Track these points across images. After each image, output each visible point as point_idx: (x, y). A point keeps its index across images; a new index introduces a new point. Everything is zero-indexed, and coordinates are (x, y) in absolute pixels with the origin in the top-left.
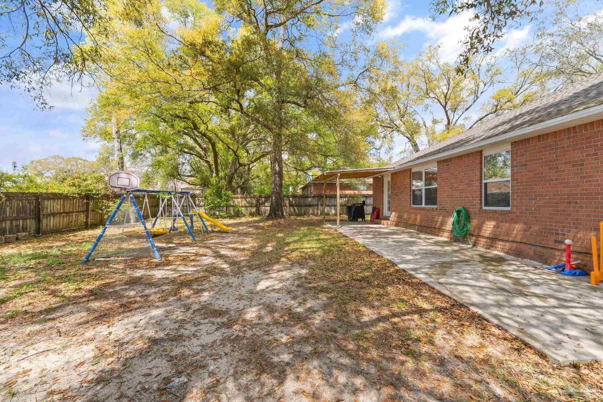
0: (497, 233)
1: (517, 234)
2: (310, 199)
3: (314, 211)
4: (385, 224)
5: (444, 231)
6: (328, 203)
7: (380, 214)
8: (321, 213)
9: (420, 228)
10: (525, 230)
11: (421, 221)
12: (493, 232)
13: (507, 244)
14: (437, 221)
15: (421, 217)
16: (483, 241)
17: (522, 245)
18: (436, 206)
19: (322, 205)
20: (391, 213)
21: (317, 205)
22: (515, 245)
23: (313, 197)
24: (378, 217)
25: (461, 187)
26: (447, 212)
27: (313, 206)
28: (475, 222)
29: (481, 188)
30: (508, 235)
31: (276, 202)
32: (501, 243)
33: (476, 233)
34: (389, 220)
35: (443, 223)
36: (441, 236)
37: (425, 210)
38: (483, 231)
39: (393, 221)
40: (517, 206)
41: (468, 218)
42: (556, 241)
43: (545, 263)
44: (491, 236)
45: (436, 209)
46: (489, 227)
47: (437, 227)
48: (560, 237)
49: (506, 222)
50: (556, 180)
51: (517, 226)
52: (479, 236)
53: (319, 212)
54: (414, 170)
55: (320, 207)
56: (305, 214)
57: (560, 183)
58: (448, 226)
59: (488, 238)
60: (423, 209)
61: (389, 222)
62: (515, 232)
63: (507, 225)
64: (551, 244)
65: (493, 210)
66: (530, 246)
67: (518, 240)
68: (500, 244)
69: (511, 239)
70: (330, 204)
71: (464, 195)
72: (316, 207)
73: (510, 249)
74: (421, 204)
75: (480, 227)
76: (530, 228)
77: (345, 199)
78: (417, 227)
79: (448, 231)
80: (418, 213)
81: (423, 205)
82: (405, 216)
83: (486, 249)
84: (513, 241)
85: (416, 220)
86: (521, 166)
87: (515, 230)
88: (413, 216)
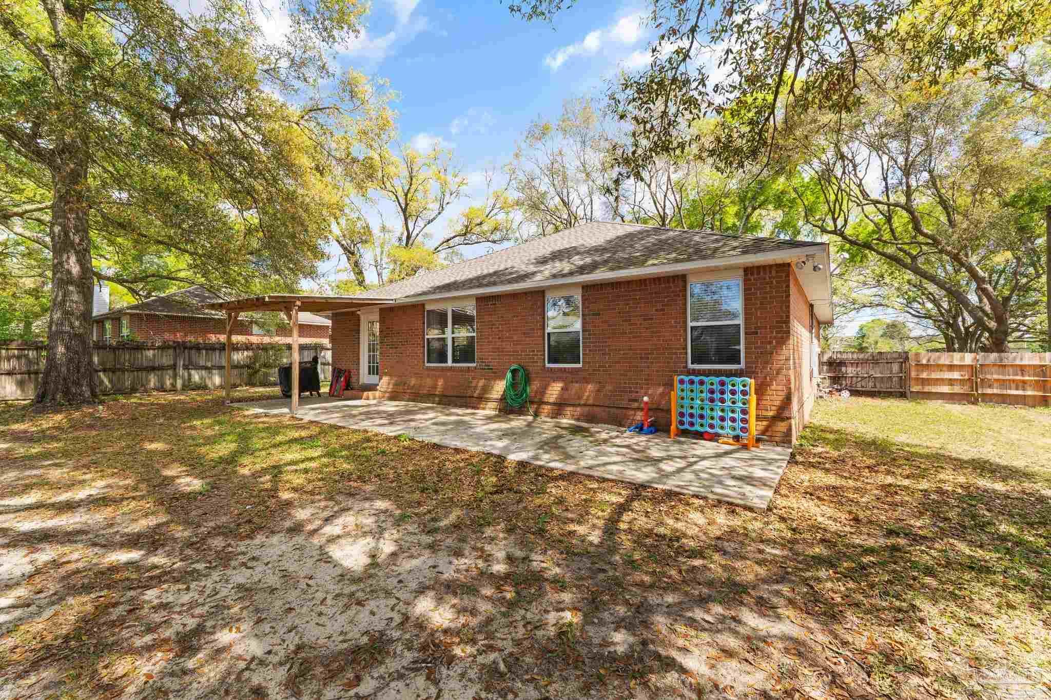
0: (566, 396)
1: (588, 397)
2: (150, 353)
3: (161, 381)
4: (371, 397)
5: (488, 400)
6: (202, 363)
7: (354, 380)
8: (184, 385)
9: (444, 400)
10: (598, 391)
11: (444, 388)
12: (561, 396)
13: (578, 409)
14: (476, 387)
15: (445, 382)
16: (547, 409)
17: (595, 408)
18: (474, 365)
19: (186, 367)
20: (380, 379)
21: (174, 367)
22: (586, 409)
23: (159, 348)
24: (348, 386)
25: (515, 338)
26: (495, 373)
27: (161, 368)
28: (535, 385)
29: (544, 340)
30: (580, 398)
31: (70, 360)
32: (571, 408)
33: (536, 400)
34: (376, 390)
35: (486, 389)
36: (484, 409)
37: (454, 371)
38: (547, 396)
39: (385, 392)
40: (589, 363)
41: (528, 380)
42: (630, 400)
43: (621, 425)
44: (558, 401)
45: (475, 368)
46: (554, 391)
47: (475, 395)
48: (634, 395)
49: (577, 382)
50: (630, 333)
51: (589, 386)
52: (542, 403)
53: (179, 383)
54: (428, 307)
55: (181, 371)
56: (133, 390)
57: (634, 337)
58: (494, 393)
59: (554, 404)
60: (451, 369)
61: (377, 394)
62: (587, 394)
63: (577, 385)
64: (624, 403)
65: (561, 369)
66: (602, 409)
67: (591, 402)
68: (569, 410)
69: (582, 402)
70: (209, 364)
71: (519, 348)
72: (170, 372)
73: (582, 415)
74: (446, 362)
75: (543, 391)
76: (604, 387)
77: (246, 353)
78: (437, 399)
79: (496, 400)
80: (439, 377)
81: (450, 363)
82: (413, 381)
83: (552, 418)
84: (585, 405)
85: (435, 387)
86: (593, 315)
87: (588, 391)
88: (428, 380)
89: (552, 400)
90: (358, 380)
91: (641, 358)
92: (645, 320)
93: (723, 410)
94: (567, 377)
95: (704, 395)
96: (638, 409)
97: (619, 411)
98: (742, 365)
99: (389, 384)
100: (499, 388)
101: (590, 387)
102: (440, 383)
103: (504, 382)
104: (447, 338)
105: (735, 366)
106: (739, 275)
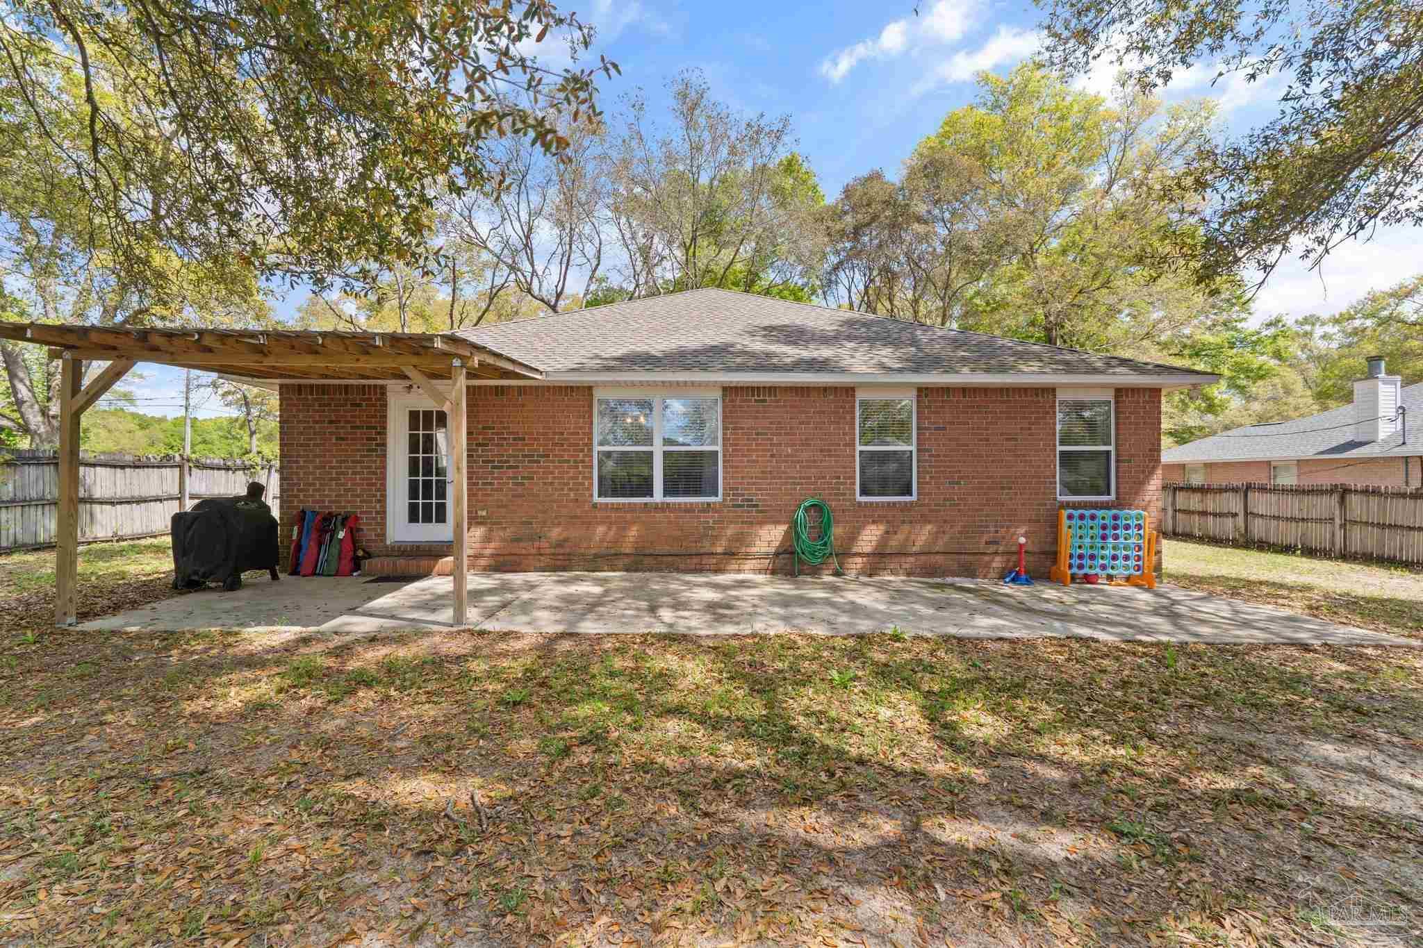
0: (890, 543)
5: (745, 556)
7: (368, 533)
9: (647, 561)
10: (943, 532)
11: (642, 542)
12: (882, 543)
13: (911, 560)
14: (720, 536)
15: (646, 531)
16: (857, 562)
17: (938, 557)
18: (715, 499)
22: (921, 560)
24: (356, 550)
28: (841, 529)
29: (855, 461)
30: (914, 543)
32: (897, 560)
33: (840, 551)
35: (742, 539)
37: (666, 510)
38: (858, 544)
40: (926, 494)
42: (987, 543)
44: (879, 550)
45: (717, 504)
46: (869, 538)
47: (718, 549)
49: (909, 522)
51: (925, 527)
52: (848, 555)
54: (602, 394)
58: (761, 544)
59: (871, 555)
62: (925, 538)
63: (909, 526)
64: (977, 547)
66: (949, 557)
67: (928, 548)
68: (894, 563)
69: (915, 550)
73: (918, 567)
74: (649, 492)
75: (853, 537)
76: (951, 527)
78: (626, 562)
79: (766, 556)
81: (658, 497)
83: (870, 576)
86: (936, 429)
87: (923, 535)
88: (601, 530)
89: (868, 549)
90: (383, 535)
91: (1003, 488)
92: (1007, 439)
93: (1114, 548)
94: (891, 519)
95: (1095, 531)
96: (997, 553)
97: (970, 558)
98: (1113, 497)
99: (489, 540)
100: (770, 537)
101: (929, 528)
102: (633, 532)
103: (784, 528)
104: (651, 453)
105: (1104, 498)
106: (1109, 396)
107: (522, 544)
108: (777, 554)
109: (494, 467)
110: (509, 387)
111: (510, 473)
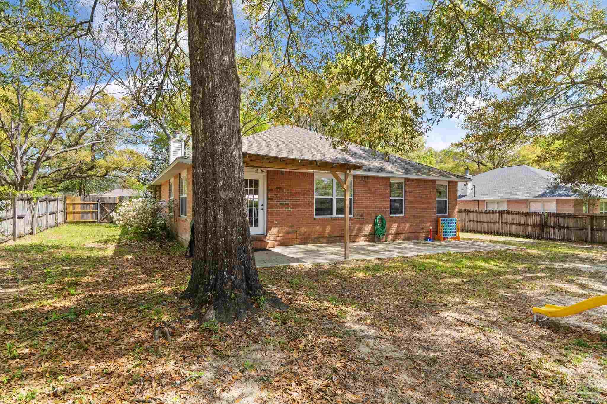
0: (399, 230)
1: (407, 229)
5: (361, 236)
9: (331, 239)
10: (411, 226)
11: (329, 232)
12: (397, 230)
13: (404, 235)
14: (352, 229)
15: (332, 228)
16: (391, 237)
17: (409, 234)
18: (352, 216)
20: (268, 230)
22: (407, 235)
26: (366, 220)
29: (390, 203)
30: (404, 230)
32: (400, 235)
33: (386, 233)
35: (360, 230)
36: (359, 241)
37: (337, 220)
38: (391, 230)
40: (407, 213)
42: (421, 229)
43: (418, 240)
44: (396, 233)
45: (354, 218)
46: (394, 228)
47: (352, 234)
48: (422, 227)
49: (403, 222)
52: (388, 234)
58: (365, 231)
59: (394, 234)
60: (335, 219)
63: (403, 224)
64: (419, 230)
65: (396, 217)
66: (412, 234)
67: (408, 231)
73: (405, 238)
74: (332, 214)
75: (389, 228)
76: (413, 224)
78: (325, 239)
79: (366, 235)
80: (328, 224)
81: (334, 215)
82: (303, 229)
83: (394, 241)
84: (406, 233)
85: (324, 231)
86: (409, 192)
87: (407, 226)
88: (318, 228)
89: (393, 232)
92: (426, 196)
93: (451, 229)
94: (400, 221)
95: (447, 224)
96: (423, 232)
97: (417, 234)
99: (279, 233)
100: (368, 229)
101: (408, 224)
102: (328, 229)
103: (371, 225)
104: (332, 199)
105: (446, 214)
106: (446, 184)
107: (290, 235)
108: (369, 235)
109: (280, 204)
110: (285, 171)
111: (286, 206)
